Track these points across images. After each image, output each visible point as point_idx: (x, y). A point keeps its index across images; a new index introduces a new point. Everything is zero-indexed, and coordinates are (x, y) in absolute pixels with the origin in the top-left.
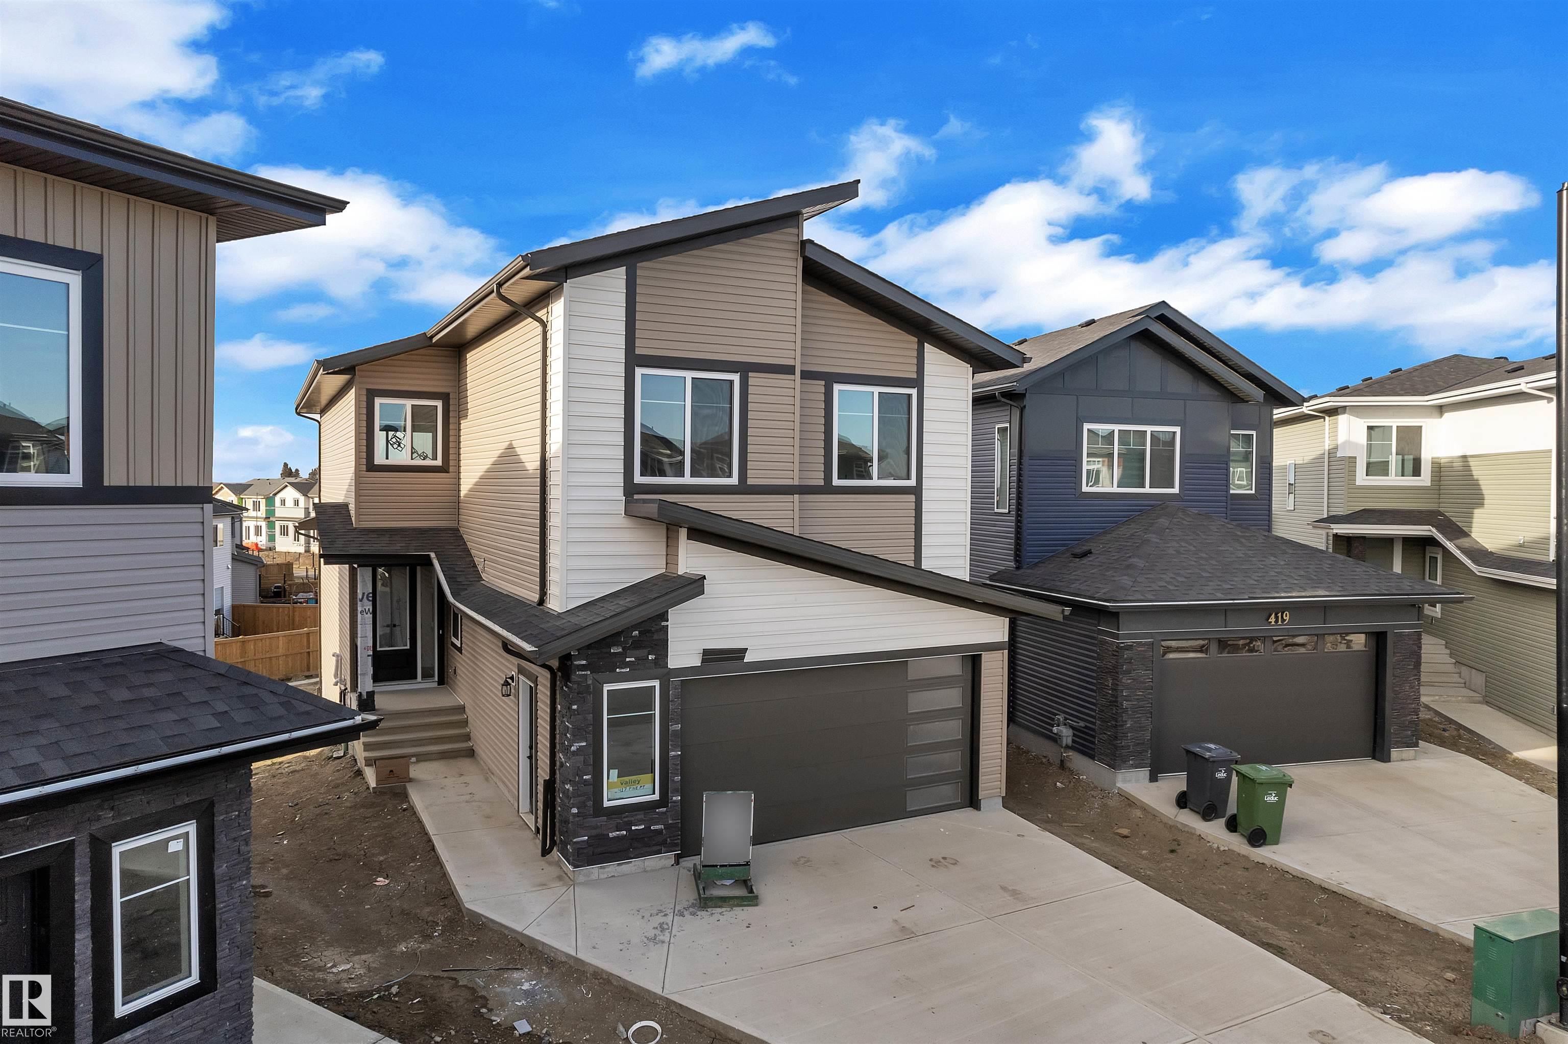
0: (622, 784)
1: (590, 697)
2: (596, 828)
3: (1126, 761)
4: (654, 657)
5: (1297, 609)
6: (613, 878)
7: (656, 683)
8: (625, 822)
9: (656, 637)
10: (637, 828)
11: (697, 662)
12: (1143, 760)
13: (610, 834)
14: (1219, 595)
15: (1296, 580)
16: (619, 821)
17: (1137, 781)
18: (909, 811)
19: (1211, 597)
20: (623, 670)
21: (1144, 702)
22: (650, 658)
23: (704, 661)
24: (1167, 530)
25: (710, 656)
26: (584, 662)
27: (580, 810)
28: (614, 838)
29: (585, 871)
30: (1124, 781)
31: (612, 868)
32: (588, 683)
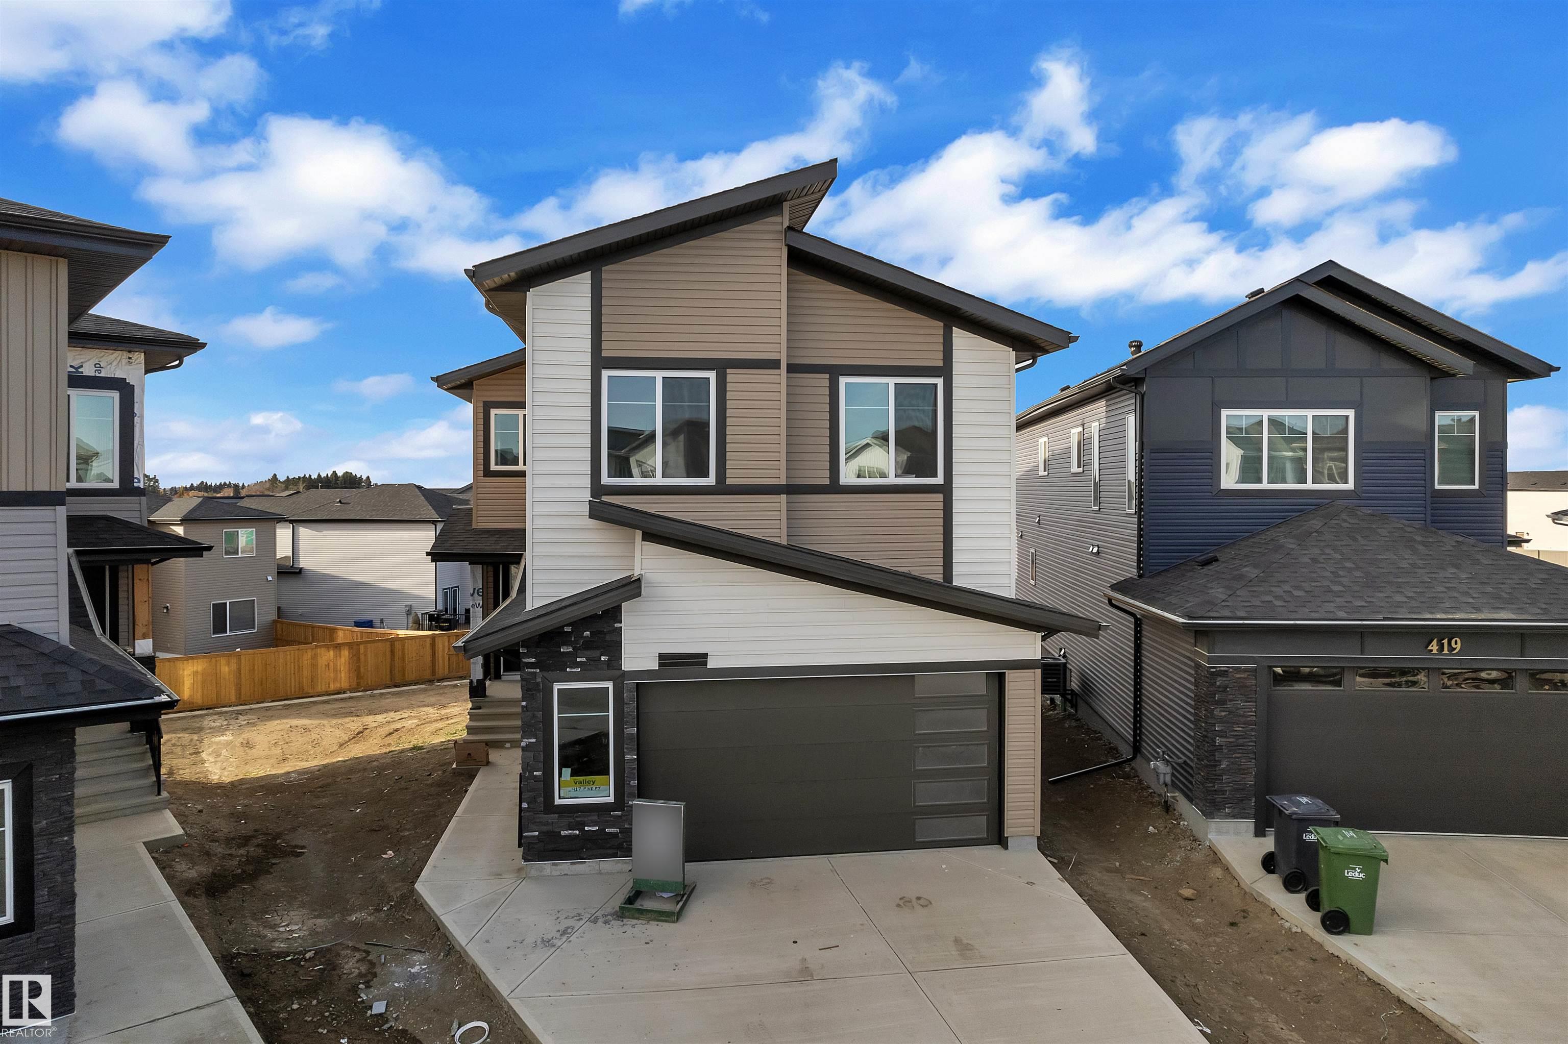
0: (576, 784)
1: (540, 695)
2: (547, 824)
3: (1221, 809)
4: (607, 658)
5: (1471, 635)
6: (565, 877)
7: (610, 685)
8: (577, 821)
9: (608, 638)
10: (590, 828)
11: (654, 665)
12: (1244, 809)
13: (562, 832)
14: (1342, 614)
15: (1473, 598)
16: (571, 820)
17: (1237, 833)
18: (918, 842)
19: (1331, 616)
20: (573, 670)
21: (1244, 740)
22: (602, 659)
23: (660, 665)
24: (1315, 534)
25: (666, 660)
26: (533, 660)
27: (532, 806)
28: (566, 836)
29: (537, 866)
30: (1219, 832)
31: (565, 866)
32: (538, 681)
